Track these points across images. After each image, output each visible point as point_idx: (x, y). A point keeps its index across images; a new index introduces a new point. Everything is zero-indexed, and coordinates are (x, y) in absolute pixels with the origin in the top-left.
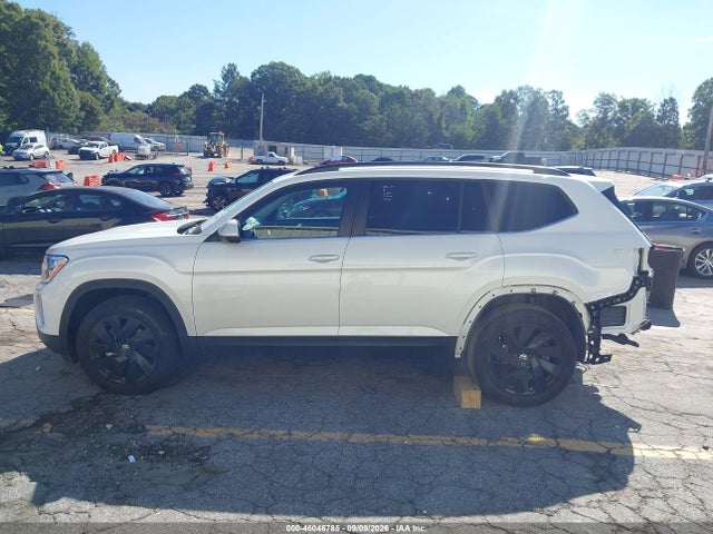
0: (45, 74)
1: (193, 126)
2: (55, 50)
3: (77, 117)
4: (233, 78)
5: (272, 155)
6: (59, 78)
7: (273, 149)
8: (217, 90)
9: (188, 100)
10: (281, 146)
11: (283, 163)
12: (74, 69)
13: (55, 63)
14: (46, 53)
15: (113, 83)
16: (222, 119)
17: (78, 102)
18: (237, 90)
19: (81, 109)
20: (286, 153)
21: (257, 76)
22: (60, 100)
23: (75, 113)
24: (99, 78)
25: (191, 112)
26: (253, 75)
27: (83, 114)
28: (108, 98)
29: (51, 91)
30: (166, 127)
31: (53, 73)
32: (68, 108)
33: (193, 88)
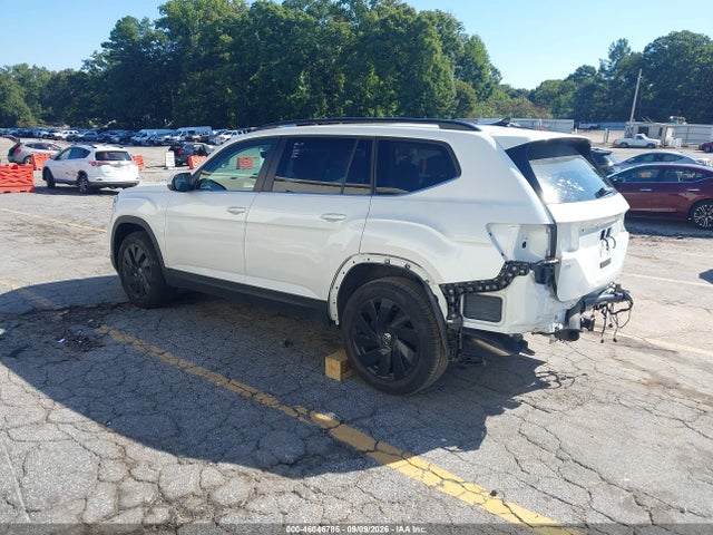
0: (428, 68)
1: (570, 110)
2: (438, 45)
3: (453, 106)
4: (622, 54)
5: (640, 138)
6: (440, 70)
7: (644, 130)
8: (602, 70)
9: (572, 83)
10: (654, 126)
11: (653, 146)
12: (461, 61)
13: (438, 56)
14: (430, 49)
15: (495, 71)
16: (603, 100)
17: (454, 91)
18: (625, 68)
19: (456, 99)
20: (660, 134)
21: (652, 50)
22: (439, 90)
23: (450, 102)
24: (482, 68)
25: (570, 95)
26: (647, 49)
27: (458, 101)
28: (488, 85)
29: (432, 83)
30: (540, 112)
31: (436, 66)
32: (444, 97)
33: (580, 70)
